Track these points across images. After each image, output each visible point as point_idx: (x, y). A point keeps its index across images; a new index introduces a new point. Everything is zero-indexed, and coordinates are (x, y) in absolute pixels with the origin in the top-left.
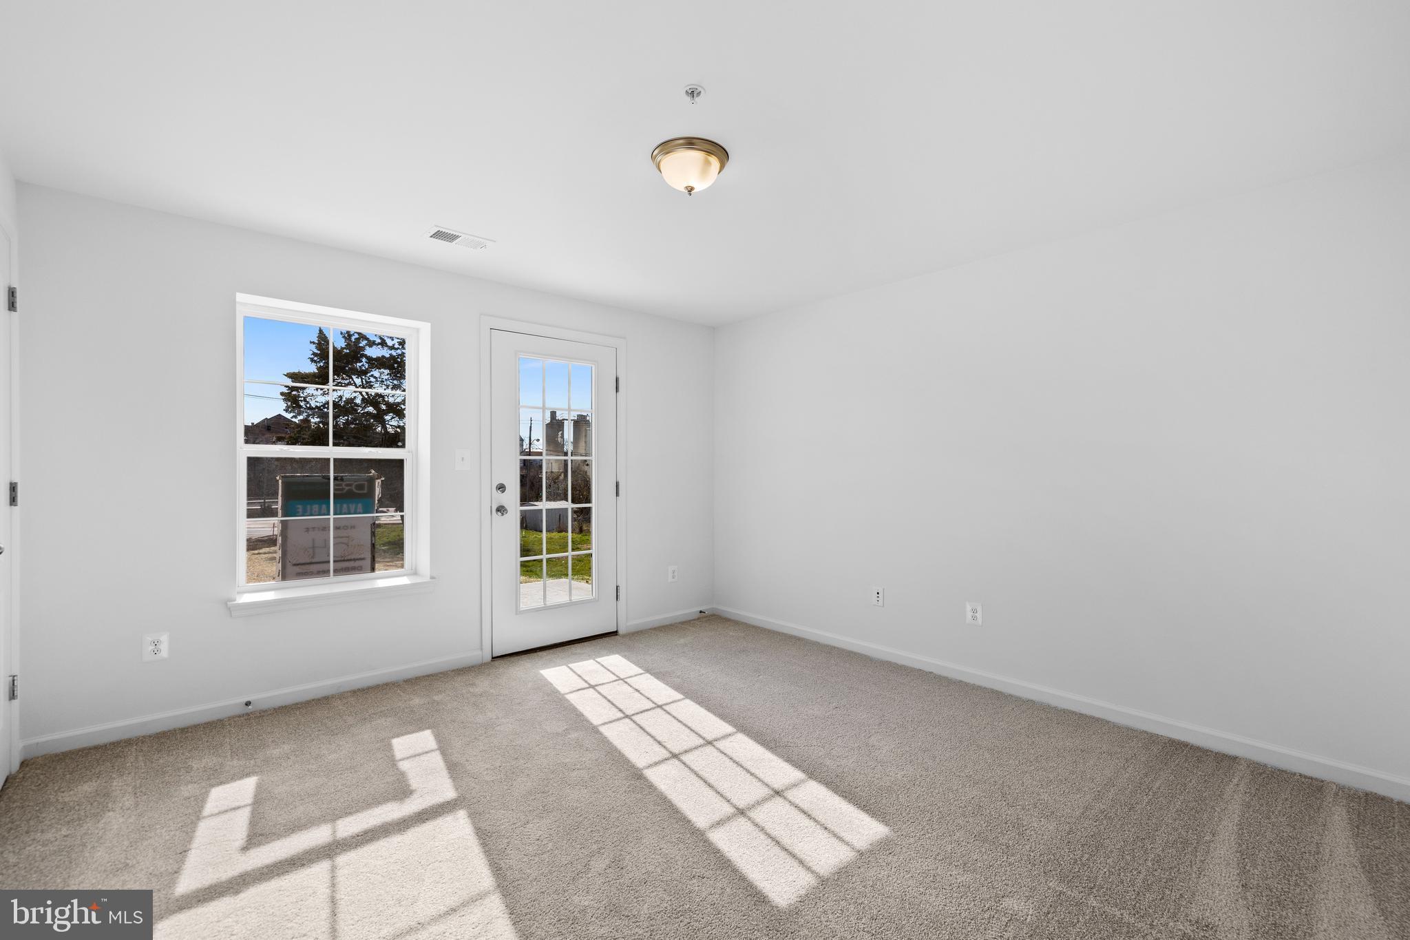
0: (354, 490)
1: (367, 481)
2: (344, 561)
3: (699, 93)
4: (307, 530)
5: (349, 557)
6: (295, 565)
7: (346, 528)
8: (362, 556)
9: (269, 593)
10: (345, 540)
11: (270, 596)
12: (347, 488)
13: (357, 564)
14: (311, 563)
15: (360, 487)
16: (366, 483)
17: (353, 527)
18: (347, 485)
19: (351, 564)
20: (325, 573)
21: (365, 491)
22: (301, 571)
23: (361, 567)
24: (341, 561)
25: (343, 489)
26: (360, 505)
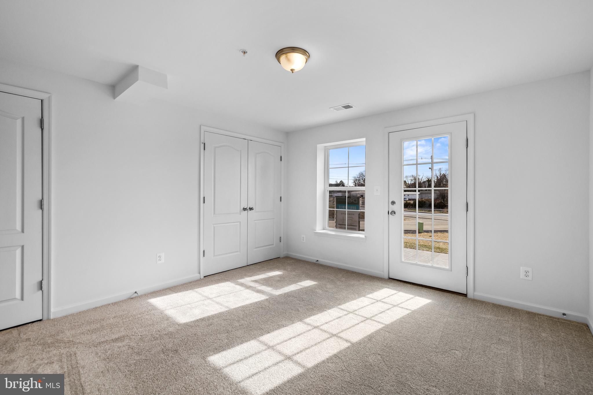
0: (354, 201)
1: (357, 198)
2: (351, 225)
3: (247, 52)
4: (342, 214)
5: (352, 225)
6: (339, 224)
7: (351, 214)
8: (356, 225)
9: (333, 232)
10: (351, 218)
11: (333, 233)
12: (351, 201)
13: (355, 227)
14: (342, 225)
15: (355, 201)
16: (357, 199)
17: (353, 214)
18: (352, 200)
19: (353, 227)
20: (345, 228)
21: (357, 202)
22: (340, 227)
23: (356, 229)
24: (350, 225)
25: (350, 201)
26: (355, 207)
